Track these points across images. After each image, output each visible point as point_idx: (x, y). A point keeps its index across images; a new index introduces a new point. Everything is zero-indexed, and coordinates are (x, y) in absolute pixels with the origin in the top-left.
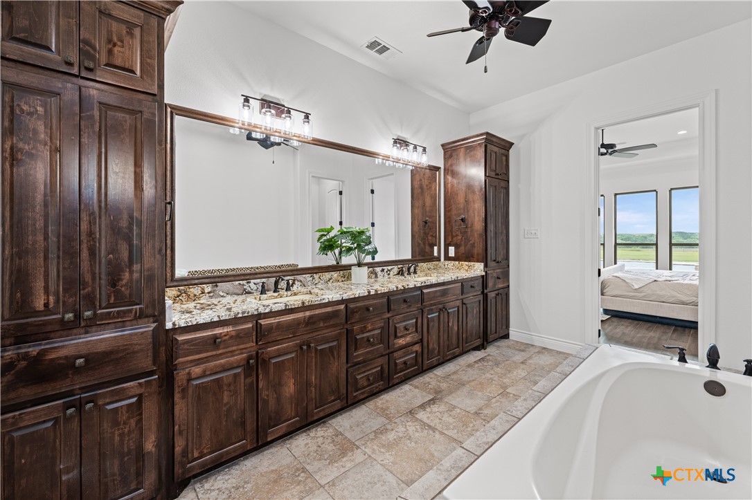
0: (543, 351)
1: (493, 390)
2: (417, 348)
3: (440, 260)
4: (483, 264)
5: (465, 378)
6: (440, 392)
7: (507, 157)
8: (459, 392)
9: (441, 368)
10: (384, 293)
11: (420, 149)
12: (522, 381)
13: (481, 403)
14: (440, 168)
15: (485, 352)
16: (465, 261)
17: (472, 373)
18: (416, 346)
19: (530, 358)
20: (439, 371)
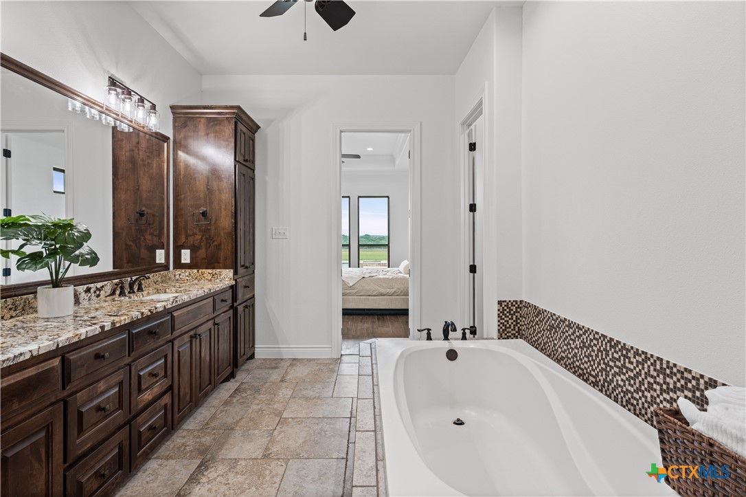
0: (295, 362)
1: (268, 422)
2: (166, 399)
3: (169, 269)
4: (232, 270)
5: (230, 420)
6: (206, 450)
7: (253, 141)
8: (231, 441)
9: (191, 419)
10: (125, 325)
11: (147, 105)
12: (292, 400)
13: (265, 441)
14: (169, 138)
15: (236, 381)
16: (207, 268)
17: (234, 412)
18: (165, 397)
19: (286, 373)
20: (192, 424)
